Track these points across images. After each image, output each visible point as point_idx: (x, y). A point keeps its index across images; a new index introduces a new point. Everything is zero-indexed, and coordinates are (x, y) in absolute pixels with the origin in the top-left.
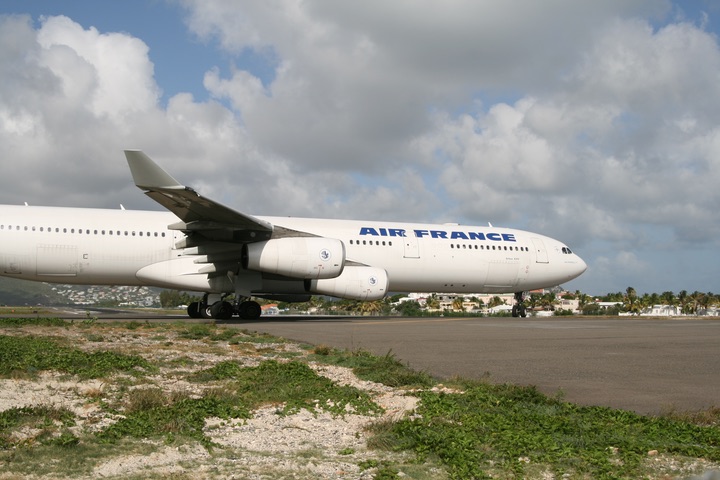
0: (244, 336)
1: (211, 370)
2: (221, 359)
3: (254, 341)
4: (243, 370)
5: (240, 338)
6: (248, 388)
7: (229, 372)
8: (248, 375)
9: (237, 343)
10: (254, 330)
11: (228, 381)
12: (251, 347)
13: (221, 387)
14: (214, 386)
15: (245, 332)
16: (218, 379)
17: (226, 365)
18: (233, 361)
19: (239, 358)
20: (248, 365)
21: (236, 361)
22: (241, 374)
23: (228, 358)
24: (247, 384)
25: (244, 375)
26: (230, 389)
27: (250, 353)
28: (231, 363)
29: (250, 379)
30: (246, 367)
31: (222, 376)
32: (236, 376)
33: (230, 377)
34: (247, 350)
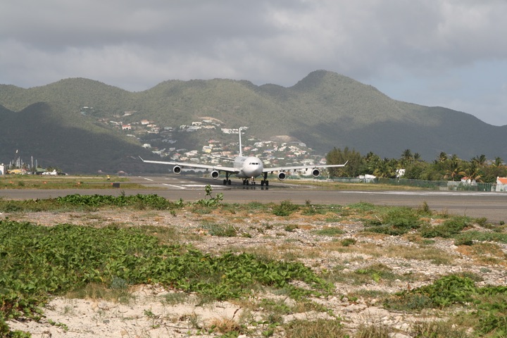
0: (482, 230)
1: (426, 290)
2: (442, 270)
3: (499, 240)
4: (483, 292)
5: (474, 234)
6: (493, 324)
7: (458, 293)
8: (494, 300)
9: (469, 243)
10: (498, 220)
11: (458, 310)
12: (495, 250)
13: (445, 319)
14: (431, 318)
15: (482, 223)
16: (438, 305)
17: (453, 281)
18: (464, 275)
19: (475, 270)
20: (491, 282)
21: (470, 275)
22: (480, 298)
23: (454, 269)
24: (492, 316)
25: (486, 299)
26: (461, 324)
27: (494, 261)
28: (461, 278)
29: (496, 307)
30: (489, 286)
31: (445, 301)
32: (471, 300)
33: (461, 303)
34: (489, 255)
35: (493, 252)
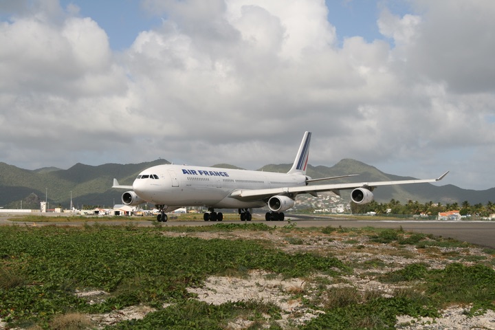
0: (430, 240)
1: (400, 271)
2: (409, 261)
3: (439, 245)
4: (430, 272)
5: (427, 242)
6: (435, 289)
7: (417, 273)
8: (436, 277)
9: (423, 247)
10: (439, 235)
11: (417, 282)
13: (411, 287)
14: (403, 286)
15: (430, 236)
16: (407, 280)
17: (415, 267)
18: (421, 264)
19: (426, 261)
20: (435, 267)
21: (424, 264)
22: (429, 275)
23: (416, 261)
24: (434, 285)
25: (432, 276)
26: (418, 289)
27: (436, 256)
28: (419, 265)
29: (437, 280)
30: (433, 269)
31: (411, 278)
32: (424, 277)
33: (419, 279)
34: (433, 253)
35: (436, 252)
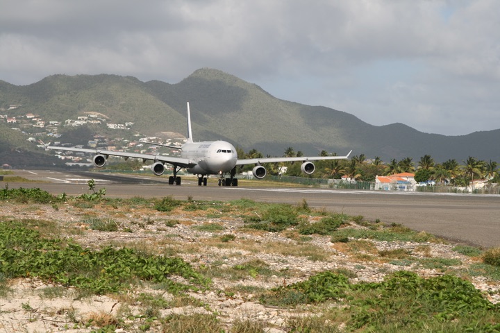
0: (357, 227)
1: (301, 285)
2: (318, 266)
3: (374, 237)
4: (356, 288)
5: (350, 232)
6: (365, 320)
7: (332, 289)
8: (366, 296)
9: (345, 241)
10: (374, 218)
11: (331, 305)
12: (370, 247)
13: (319, 315)
14: (306, 313)
15: (358, 220)
16: (312, 301)
17: (327, 277)
18: (339, 271)
19: (350, 267)
20: (365, 279)
21: (345, 272)
22: (353, 294)
23: (330, 266)
24: (363, 312)
25: (359, 295)
26: (334, 320)
27: (367, 258)
28: (335, 274)
29: (368, 303)
30: (362, 282)
31: (319, 297)
32: (345, 296)
33: (334, 299)
34: (363, 253)
35: (368, 250)
